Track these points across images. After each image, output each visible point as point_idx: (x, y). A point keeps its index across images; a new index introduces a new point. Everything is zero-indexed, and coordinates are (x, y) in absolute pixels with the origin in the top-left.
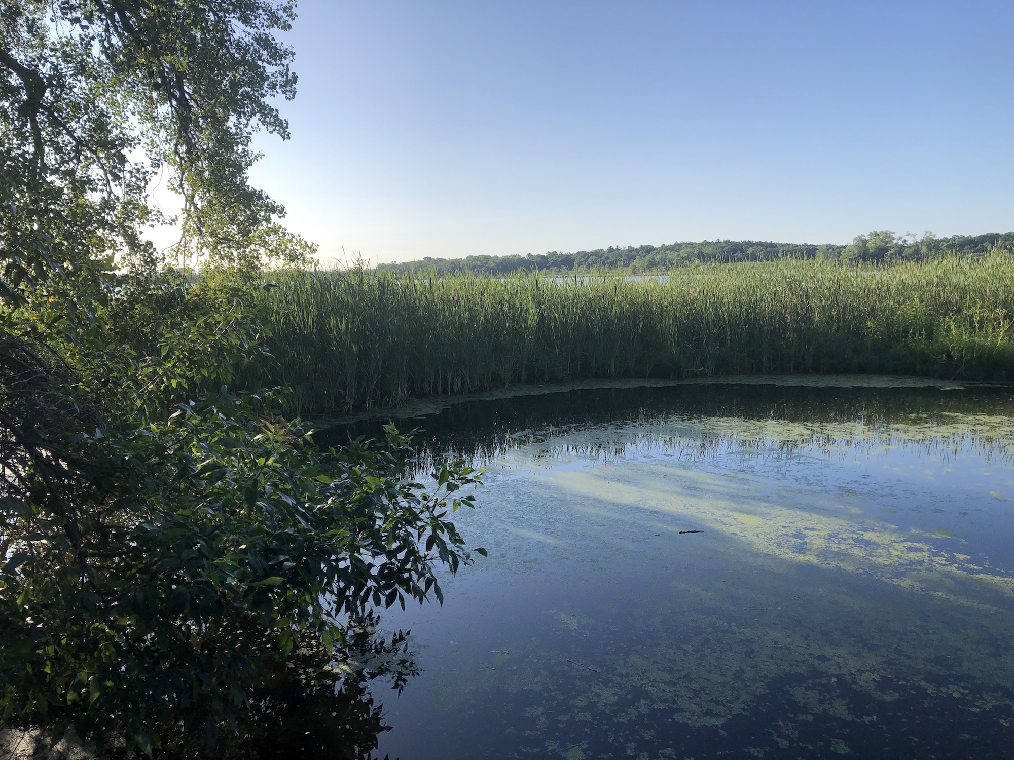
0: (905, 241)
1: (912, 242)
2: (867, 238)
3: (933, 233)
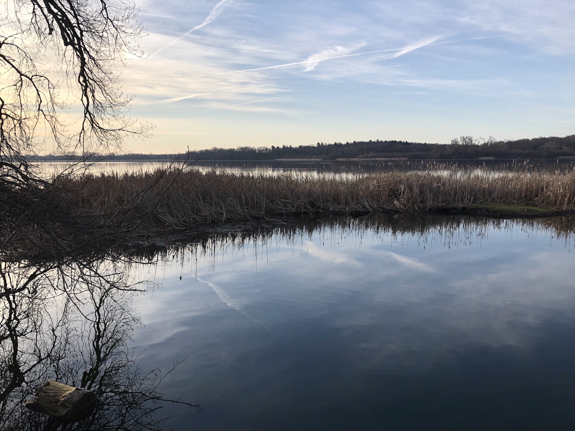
2: (459, 140)
3: (494, 138)
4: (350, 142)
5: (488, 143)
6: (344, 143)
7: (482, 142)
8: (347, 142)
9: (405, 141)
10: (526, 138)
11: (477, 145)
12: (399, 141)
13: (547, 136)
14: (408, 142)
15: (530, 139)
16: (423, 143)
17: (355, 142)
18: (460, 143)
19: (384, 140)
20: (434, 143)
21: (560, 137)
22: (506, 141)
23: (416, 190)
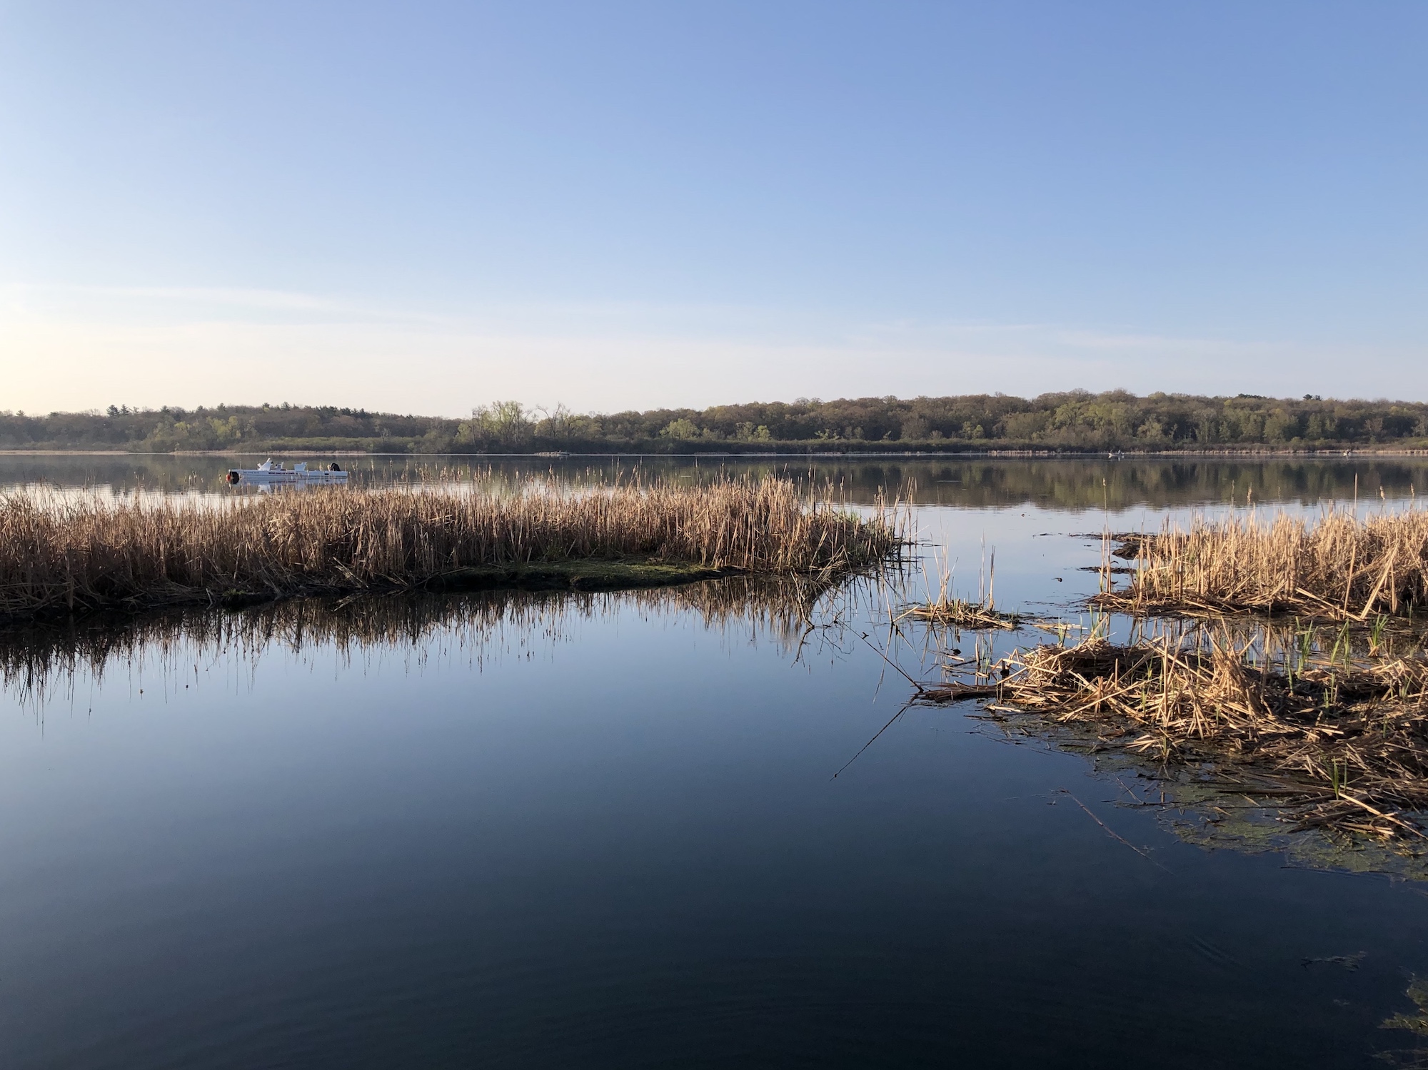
0: (535, 416)
1: (544, 419)
2: (490, 410)
3: (567, 408)
4: (207, 406)
5: (555, 419)
6: (190, 407)
7: (542, 417)
8: (201, 408)
9: (359, 410)
10: (633, 410)
11: (531, 424)
12: (344, 407)
13: (673, 407)
14: (365, 411)
15: (641, 412)
16: (405, 415)
17: (221, 408)
18: (495, 417)
19: (302, 404)
20: (431, 416)
21: (697, 410)
22: (592, 416)
23: (394, 534)
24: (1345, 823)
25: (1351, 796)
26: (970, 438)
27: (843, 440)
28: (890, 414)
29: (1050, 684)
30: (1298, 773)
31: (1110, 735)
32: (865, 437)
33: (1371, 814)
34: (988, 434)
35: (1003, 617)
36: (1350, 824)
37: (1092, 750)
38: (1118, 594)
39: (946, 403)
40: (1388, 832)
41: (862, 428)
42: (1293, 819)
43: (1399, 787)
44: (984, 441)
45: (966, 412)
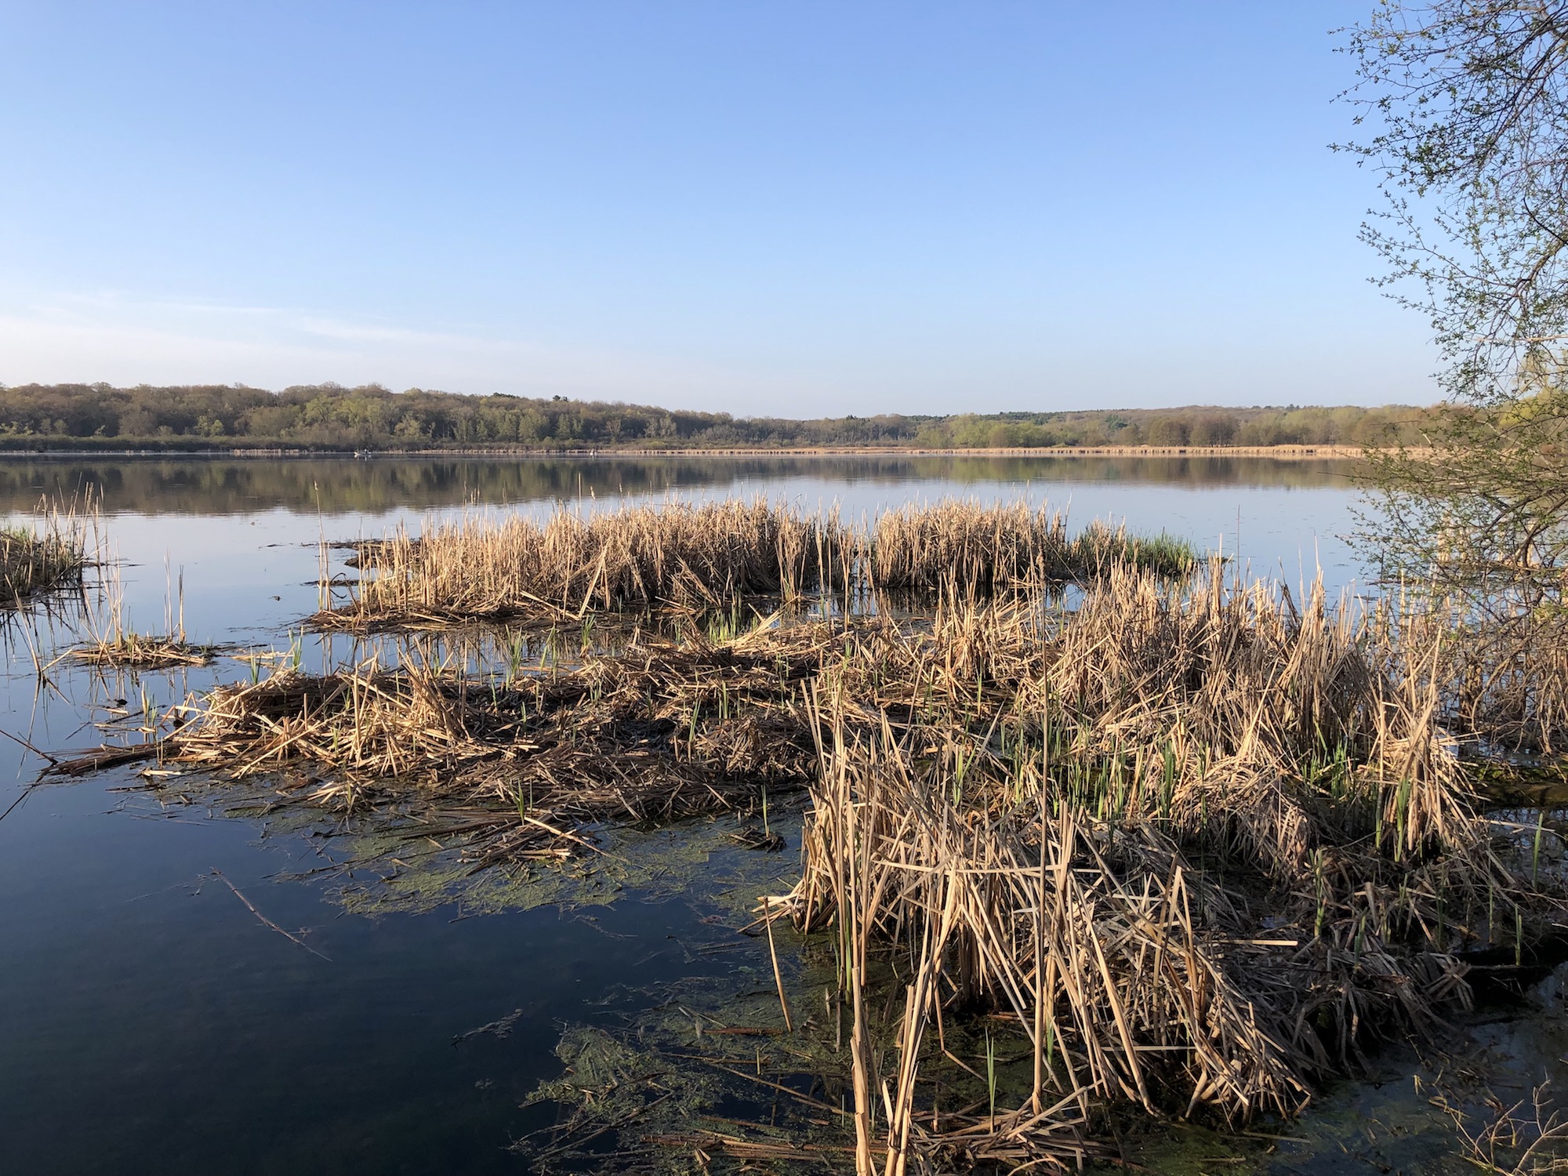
24: (526, 852)
25: (535, 818)
26: (208, 434)
27: (39, 436)
28: (102, 404)
29: (231, 731)
30: (491, 799)
31: (291, 787)
32: (70, 431)
33: (554, 835)
34: (229, 430)
35: (195, 650)
36: (531, 852)
37: (265, 810)
38: (339, 612)
39: (176, 393)
40: (564, 853)
41: (66, 421)
42: (475, 857)
43: (583, 799)
44: (225, 438)
45: (201, 404)
